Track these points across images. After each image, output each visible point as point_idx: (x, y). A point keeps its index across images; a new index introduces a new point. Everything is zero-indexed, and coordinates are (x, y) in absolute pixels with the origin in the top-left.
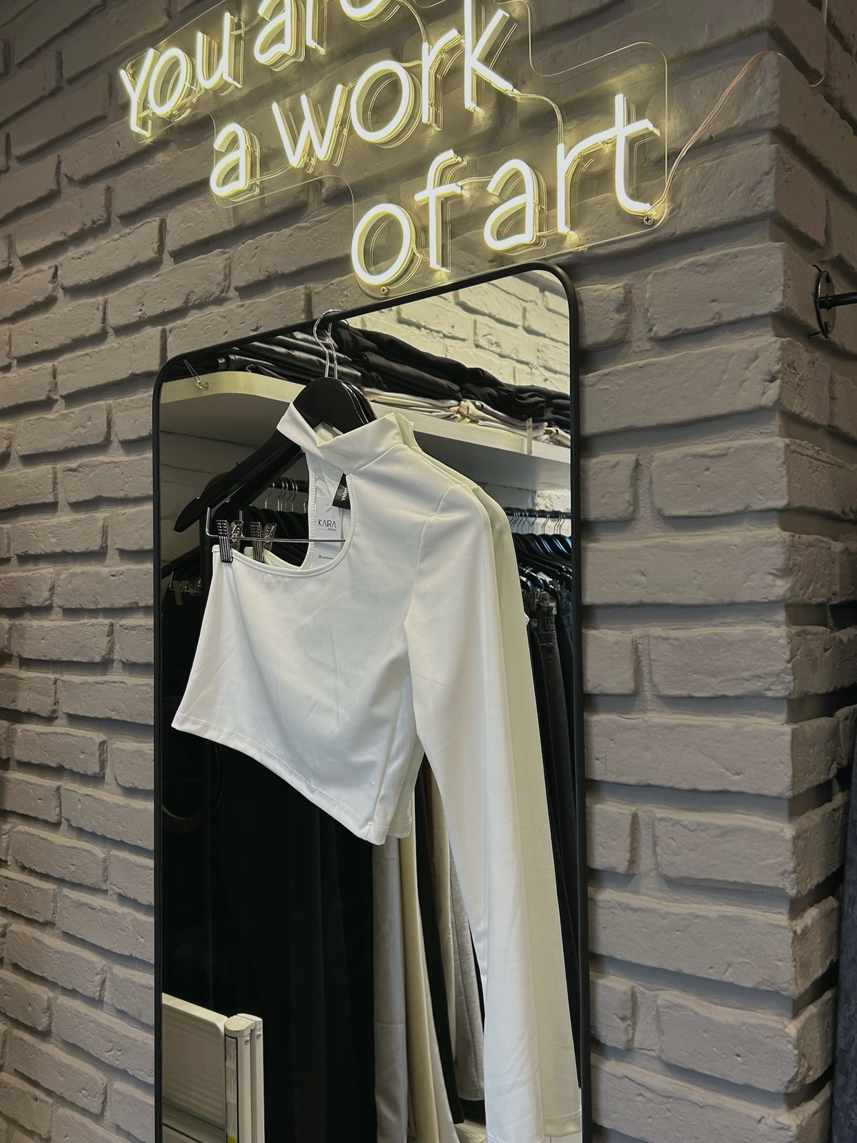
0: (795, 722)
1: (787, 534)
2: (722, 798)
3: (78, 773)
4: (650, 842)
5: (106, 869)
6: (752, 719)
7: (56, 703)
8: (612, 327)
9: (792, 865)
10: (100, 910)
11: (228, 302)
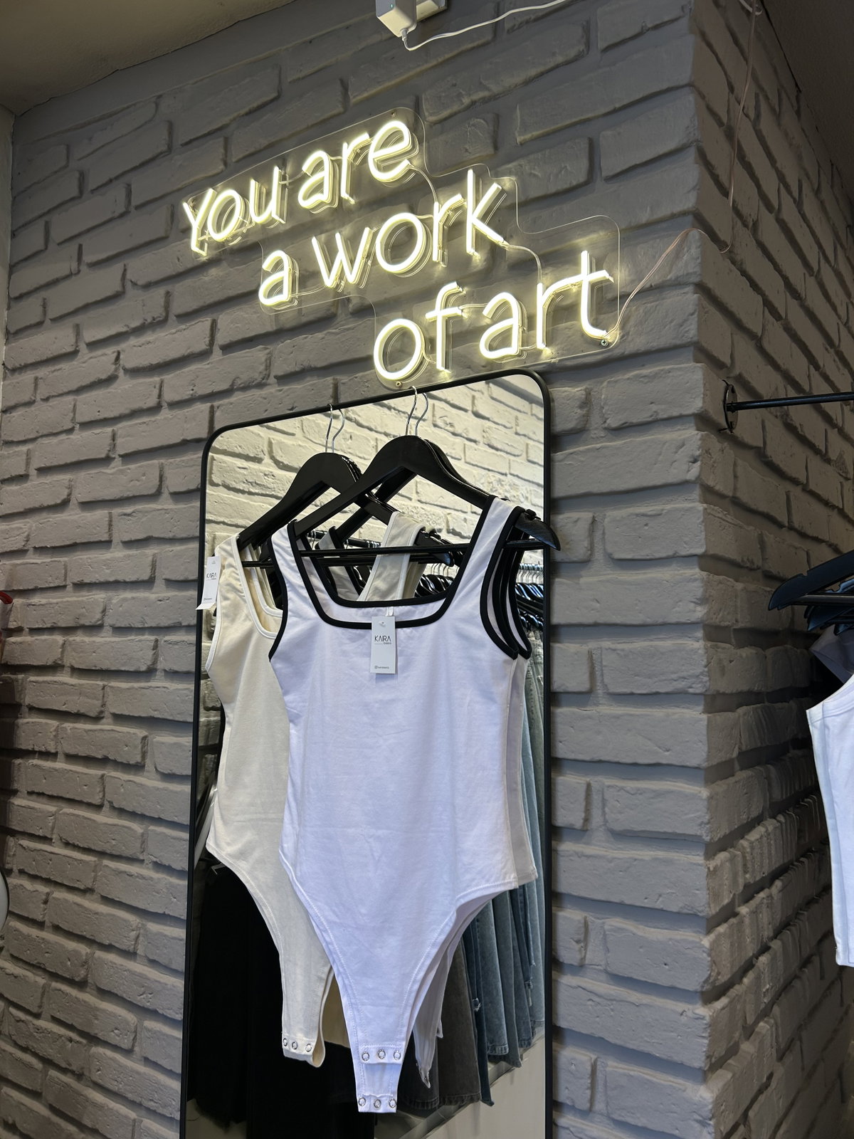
0: (709, 713)
1: (705, 574)
2: (655, 769)
3: (122, 763)
4: (600, 804)
5: (143, 842)
6: (677, 710)
7: (103, 705)
8: (576, 419)
9: (707, 817)
10: (137, 877)
11: (268, 387)
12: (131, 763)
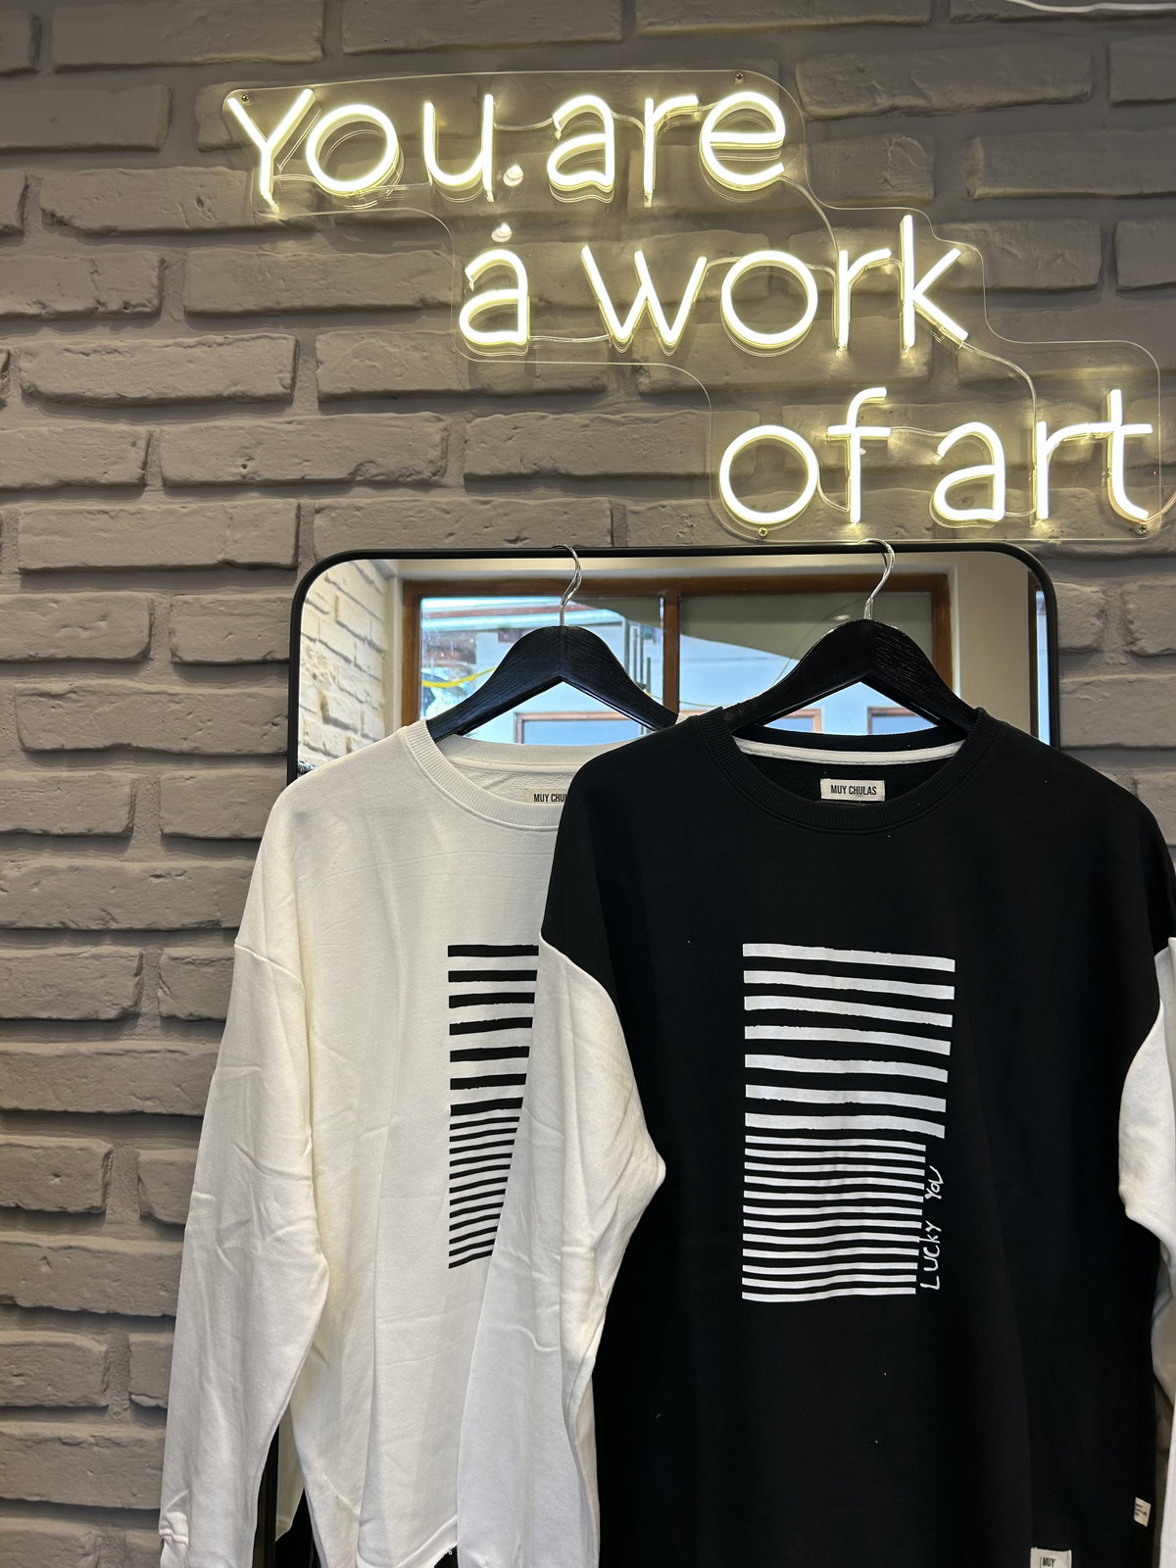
8: (1094, 634)
11: (439, 491)
12: (71, 1209)
